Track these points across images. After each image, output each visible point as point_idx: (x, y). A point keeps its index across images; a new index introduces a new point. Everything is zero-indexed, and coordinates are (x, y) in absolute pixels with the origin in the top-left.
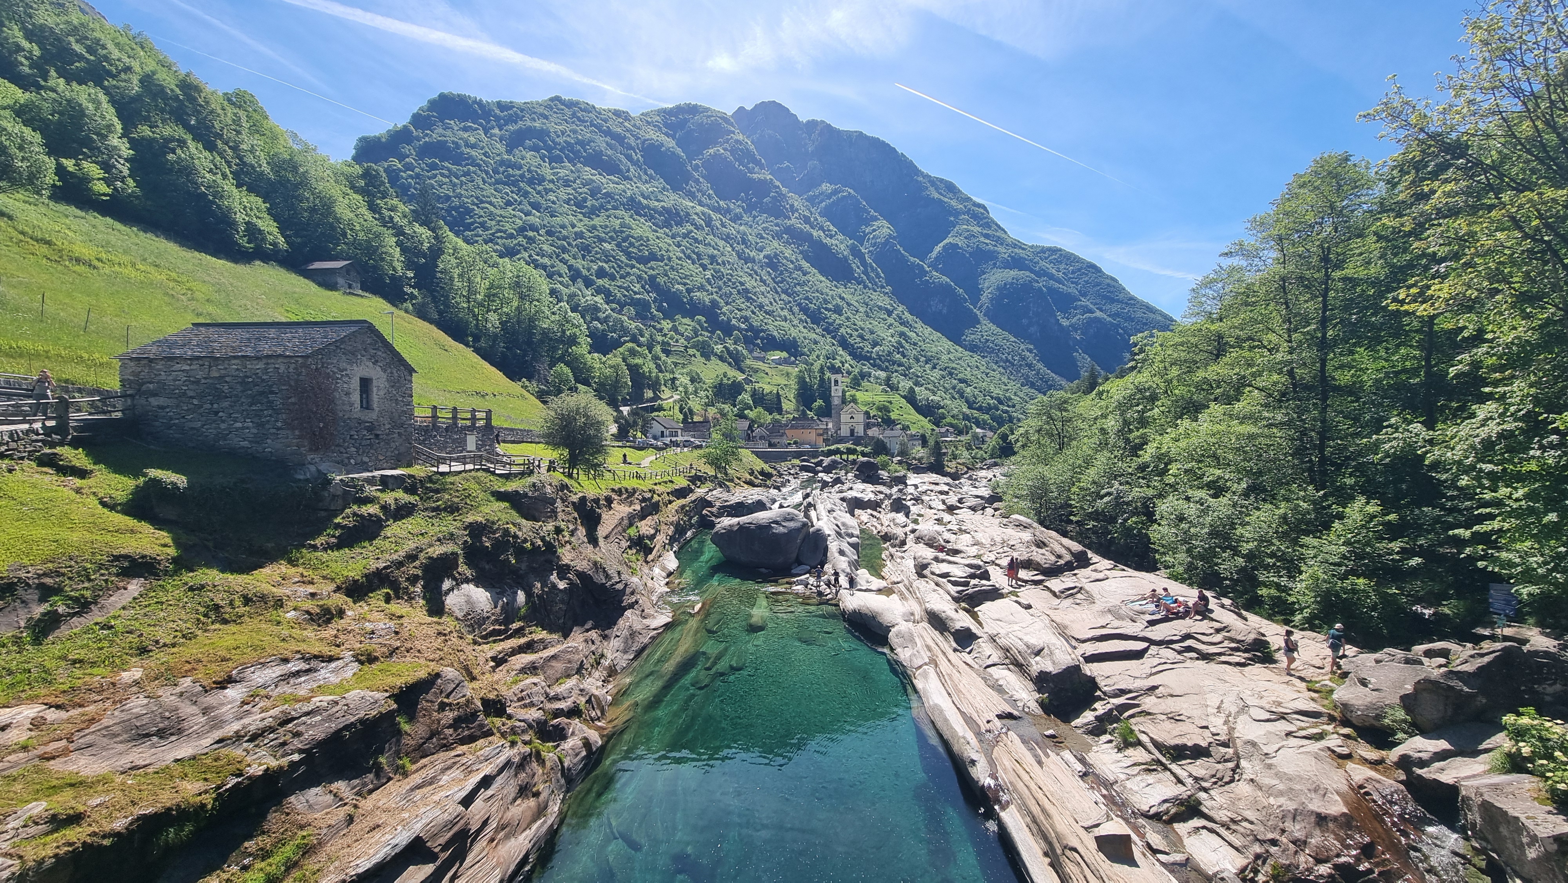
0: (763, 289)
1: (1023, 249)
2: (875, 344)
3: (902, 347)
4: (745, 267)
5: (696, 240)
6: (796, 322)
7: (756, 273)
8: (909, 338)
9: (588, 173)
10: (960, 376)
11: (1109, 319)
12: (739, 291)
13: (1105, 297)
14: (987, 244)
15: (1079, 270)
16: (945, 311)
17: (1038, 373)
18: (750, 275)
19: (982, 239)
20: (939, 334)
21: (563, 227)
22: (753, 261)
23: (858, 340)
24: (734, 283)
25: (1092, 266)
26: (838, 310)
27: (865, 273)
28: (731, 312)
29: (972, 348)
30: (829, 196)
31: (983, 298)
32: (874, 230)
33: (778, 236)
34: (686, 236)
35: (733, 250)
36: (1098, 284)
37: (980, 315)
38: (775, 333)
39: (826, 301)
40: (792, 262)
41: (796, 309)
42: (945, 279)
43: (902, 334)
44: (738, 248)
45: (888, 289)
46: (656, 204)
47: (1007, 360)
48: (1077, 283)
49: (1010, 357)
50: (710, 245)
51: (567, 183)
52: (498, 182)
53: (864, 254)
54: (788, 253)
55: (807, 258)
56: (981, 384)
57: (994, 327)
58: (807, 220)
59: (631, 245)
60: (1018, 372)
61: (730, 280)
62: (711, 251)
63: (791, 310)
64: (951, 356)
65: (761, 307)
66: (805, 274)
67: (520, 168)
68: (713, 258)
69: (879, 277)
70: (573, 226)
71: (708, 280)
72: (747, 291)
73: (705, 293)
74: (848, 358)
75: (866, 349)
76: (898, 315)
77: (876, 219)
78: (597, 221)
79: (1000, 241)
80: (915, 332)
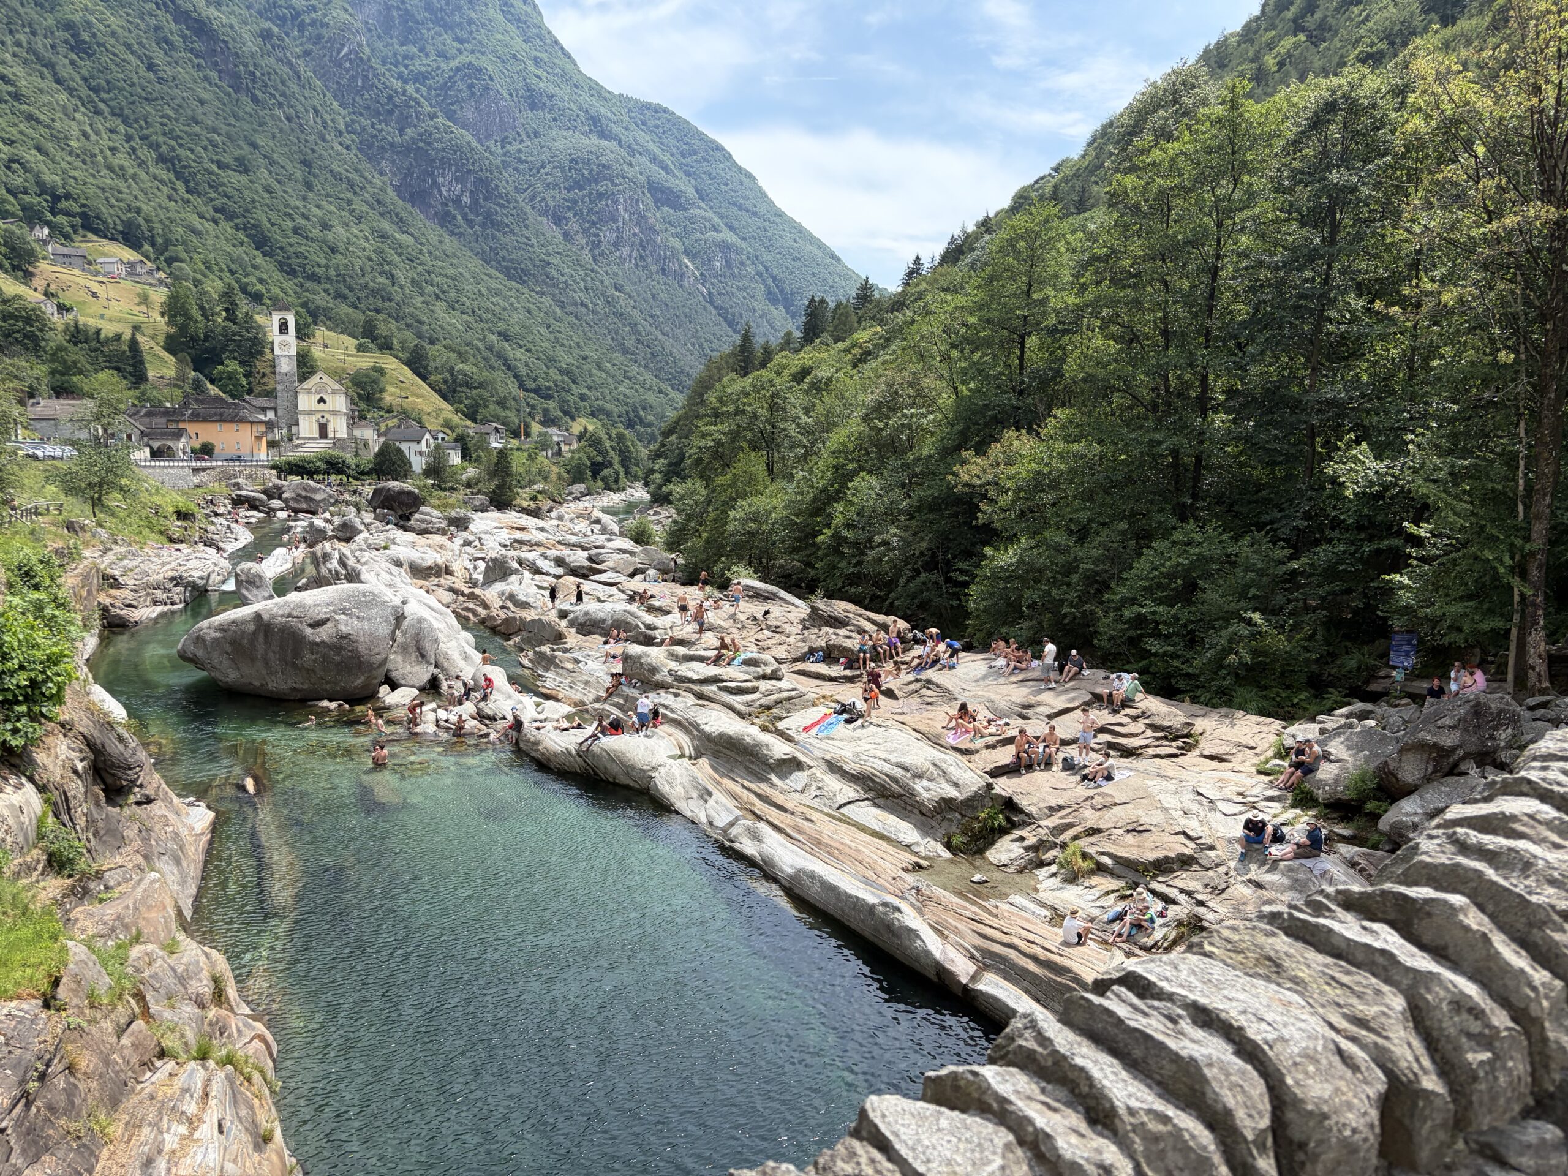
1: (605, 99)
16: (466, 199)
29: (521, 276)
31: (537, 184)
36: (728, 181)
37: (532, 215)
38: (101, 203)
39: (215, 145)
41: (146, 155)
42: (465, 135)
43: (386, 236)
45: (351, 139)
56: (538, 343)
57: (557, 240)
63: (134, 154)
64: (483, 288)
69: (328, 109)
75: (313, 259)
76: (375, 197)
79: (564, 76)
80: (412, 235)
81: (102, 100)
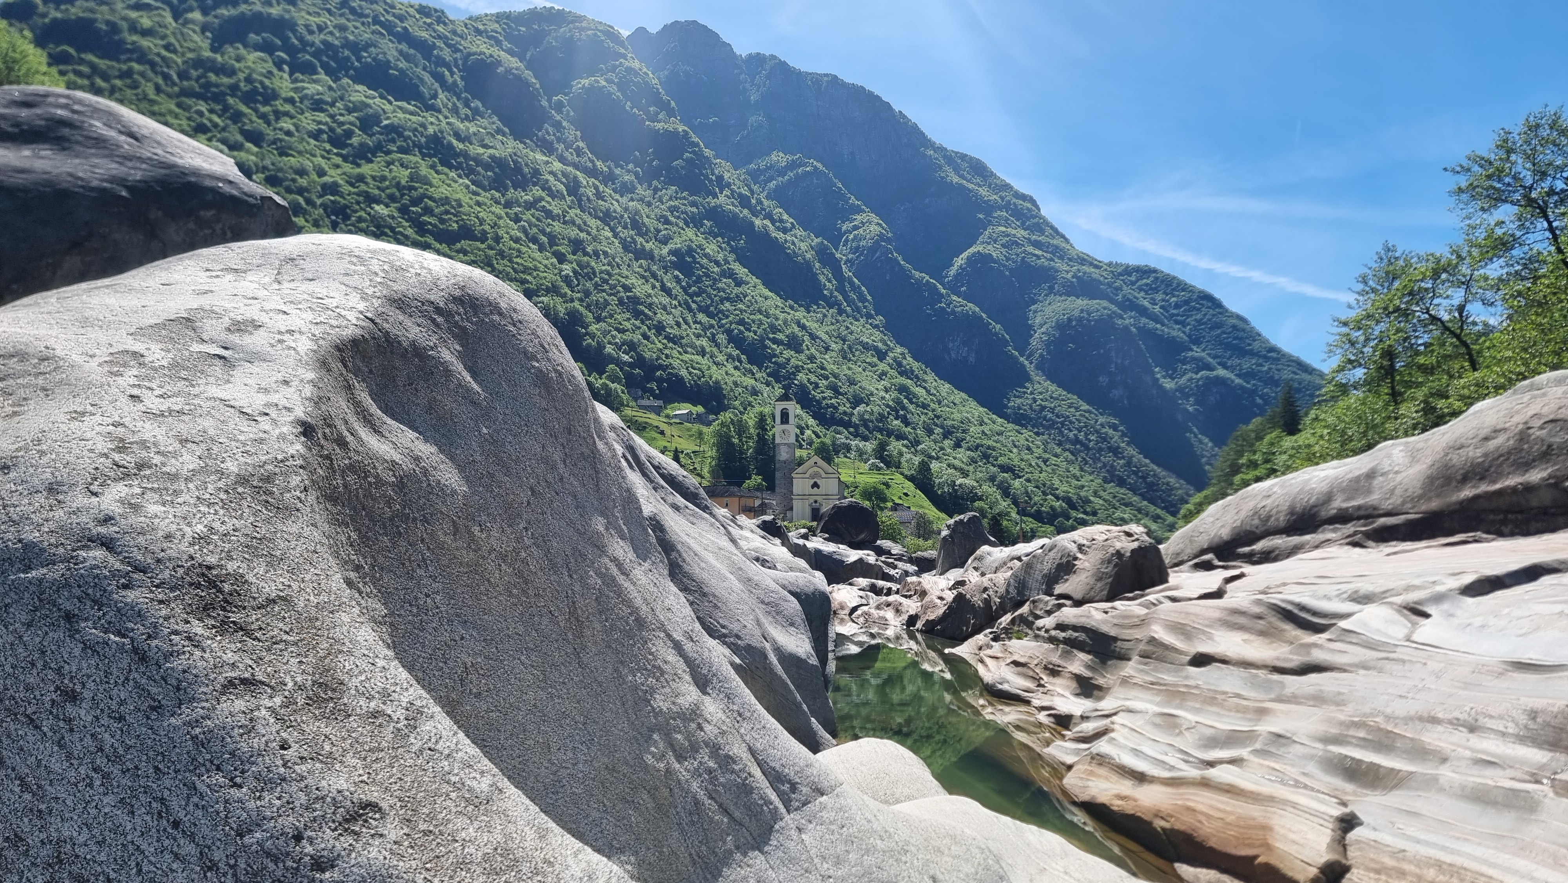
0: (665, 300)
1: (1096, 267)
2: (857, 401)
3: (904, 408)
4: (635, 264)
5: (549, 214)
6: (721, 358)
7: (654, 276)
8: (915, 396)
9: (359, 93)
10: (1002, 460)
11: (1238, 381)
12: (621, 302)
13: (1228, 346)
14: (1038, 257)
15: (1187, 302)
16: (972, 359)
17: (1129, 463)
18: (643, 277)
19: (1030, 249)
20: (964, 395)
21: (302, 172)
22: (650, 256)
23: (829, 393)
24: (613, 287)
25: (1208, 298)
26: (794, 344)
27: (841, 289)
28: (605, 333)
29: (1020, 419)
30: (782, 172)
31: (1034, 342)
32: (856, 228)
33: (695, 222)
34: (529, 206)
35: (616, 235)
36: (1219, 325)
37: (1030, 368)
38: (683, 373)
39: (774, 329)
40: (717, 263)
41: (722, 338)
42: (972, 307)
43: (902, 389)
44: (624, 234)
45: (879, 319)
46: (481, 150)
47: (1077, 441)
48: (1183, 324)
49: (1081, 436)
50: (573, 223)
51: (318, 105)
52: (184, 93)
53: (838, 261)
54: (711, 248)
55: (742, 260)
56: (1036, 475)
57: (1053, 387)
58: (744, 201)
59: (428, 211)
60: (1096, 460)
61: (606, 281)
62: (573, 233)
63: (713, 339)
64: (986, 429)
65: (660, 328)
66: (739, 283)
67: (232, 72)
68: (577, 246)
69: (862, 299)
70: (321, 173)
71: (567, 280)
72: (635, 300)
73: (558, 300)
74: (811, 422)
75: (842, 409)
76: (895, 359)
77: (859, 211)
78: (366, 169)
79: (1059, 253)
80: (925, 388)
81: (694, 302)
